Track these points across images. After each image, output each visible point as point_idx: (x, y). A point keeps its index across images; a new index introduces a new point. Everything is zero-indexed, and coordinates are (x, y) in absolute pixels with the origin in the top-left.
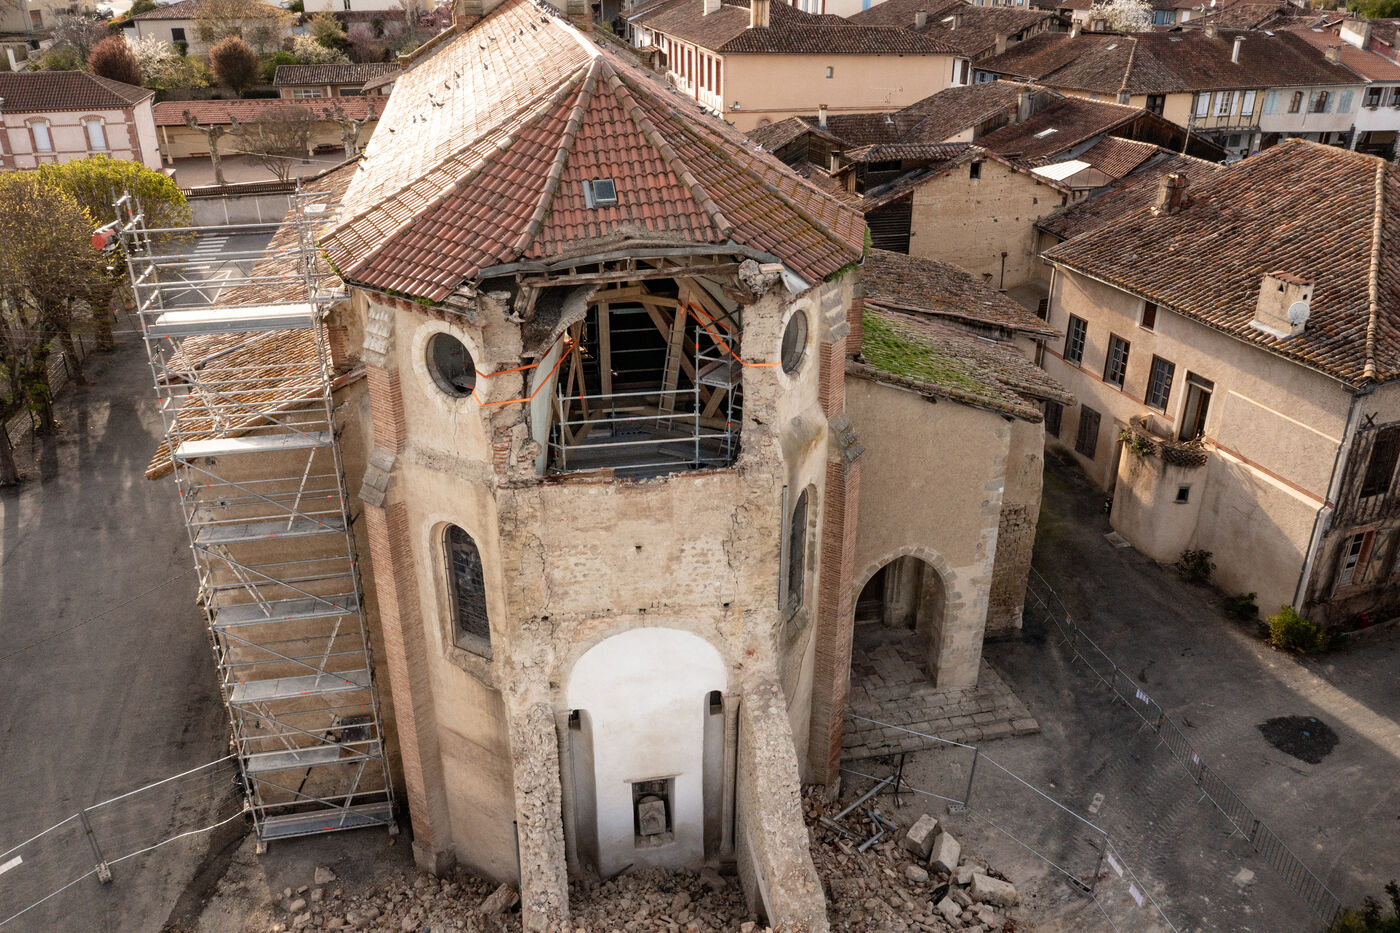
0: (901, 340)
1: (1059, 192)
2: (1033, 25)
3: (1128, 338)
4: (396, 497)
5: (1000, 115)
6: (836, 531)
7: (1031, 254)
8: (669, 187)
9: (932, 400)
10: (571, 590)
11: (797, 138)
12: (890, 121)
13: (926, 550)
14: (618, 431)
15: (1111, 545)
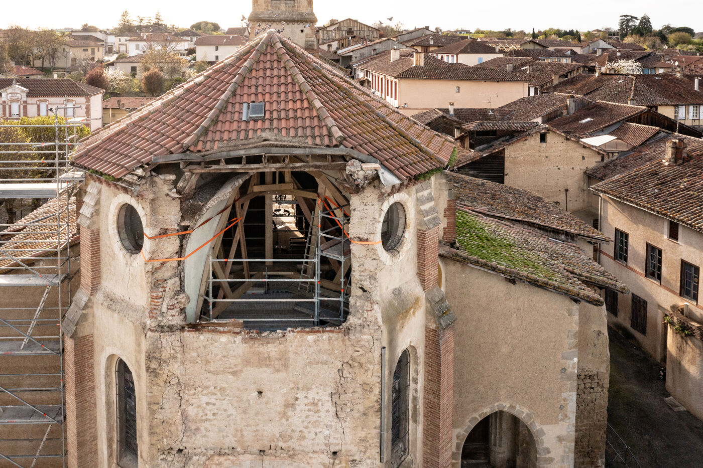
0: (491, 236)
1: (599, 153)
2: (573, 70)
3: (660, 247)
4: (85, 331)
5: (557, 110)
6: (435, 388)
7: (584, 190)
8: (302, 109)
9: (513, 282)
10: (203, 426)
11: (436, 119)
12: (491, 113)
13: (518, 407)
14: (270, 290)
15: (670, 409)
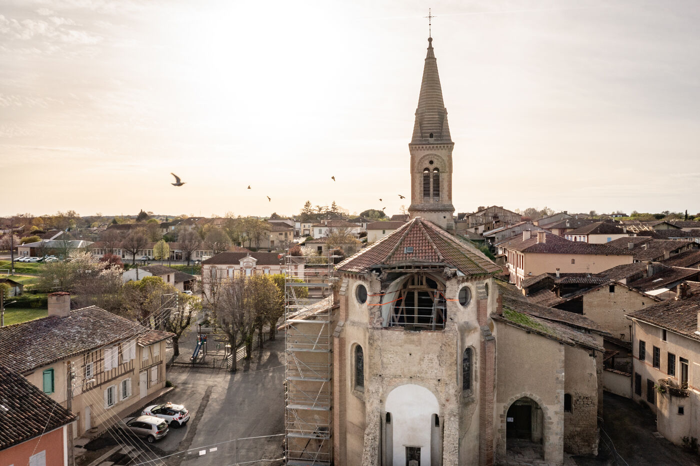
1: (654, 300)
2: (684, 247)
3: (659, 347)
4: (343, 335)
5: (638, 274)
9: (529, 333)
10: (389, 366)
11: (543, 279)
12: (589, 276)
13: (534, 395)
15: (657, 438)
